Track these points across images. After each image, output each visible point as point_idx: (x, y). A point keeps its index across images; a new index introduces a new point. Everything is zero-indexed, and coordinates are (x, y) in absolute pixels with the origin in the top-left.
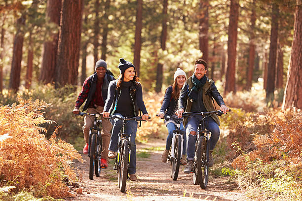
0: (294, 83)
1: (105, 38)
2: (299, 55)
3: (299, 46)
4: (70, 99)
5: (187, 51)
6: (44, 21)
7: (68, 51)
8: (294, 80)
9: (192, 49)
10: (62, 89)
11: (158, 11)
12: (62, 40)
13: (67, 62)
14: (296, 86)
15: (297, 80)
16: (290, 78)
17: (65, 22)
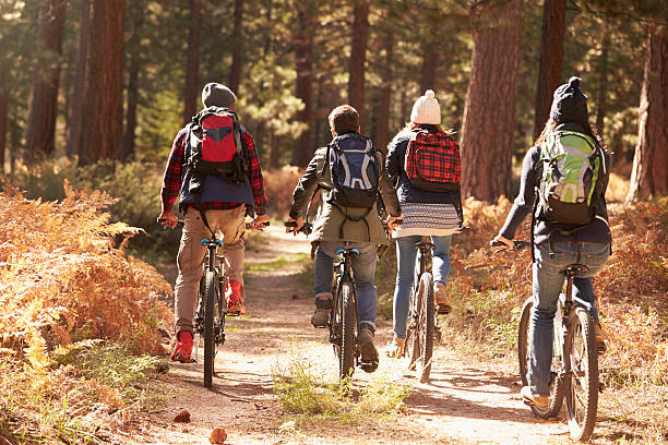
0: (471, 156)
1: (134, 77)
2: (480, 109)
3: (480, 94)
4: (108, 183)
5: (280, 101)
6: (35, 48)
7: (101, 103)
8: (470, 150)
9: (287, 96)
10: (94, 166)
11: (224, 30)
12: (91, 83)
13: (98, 121)
14: (474, 161)
15: (477, 151)
16: (464, 149)
17: (95, 54)
